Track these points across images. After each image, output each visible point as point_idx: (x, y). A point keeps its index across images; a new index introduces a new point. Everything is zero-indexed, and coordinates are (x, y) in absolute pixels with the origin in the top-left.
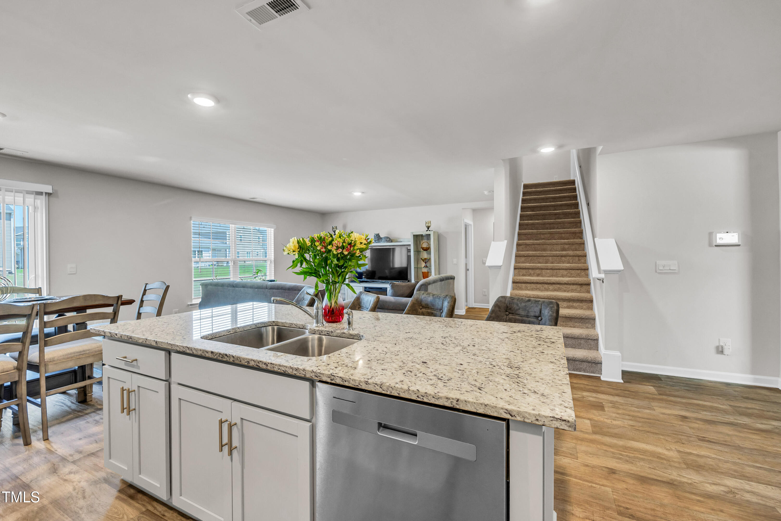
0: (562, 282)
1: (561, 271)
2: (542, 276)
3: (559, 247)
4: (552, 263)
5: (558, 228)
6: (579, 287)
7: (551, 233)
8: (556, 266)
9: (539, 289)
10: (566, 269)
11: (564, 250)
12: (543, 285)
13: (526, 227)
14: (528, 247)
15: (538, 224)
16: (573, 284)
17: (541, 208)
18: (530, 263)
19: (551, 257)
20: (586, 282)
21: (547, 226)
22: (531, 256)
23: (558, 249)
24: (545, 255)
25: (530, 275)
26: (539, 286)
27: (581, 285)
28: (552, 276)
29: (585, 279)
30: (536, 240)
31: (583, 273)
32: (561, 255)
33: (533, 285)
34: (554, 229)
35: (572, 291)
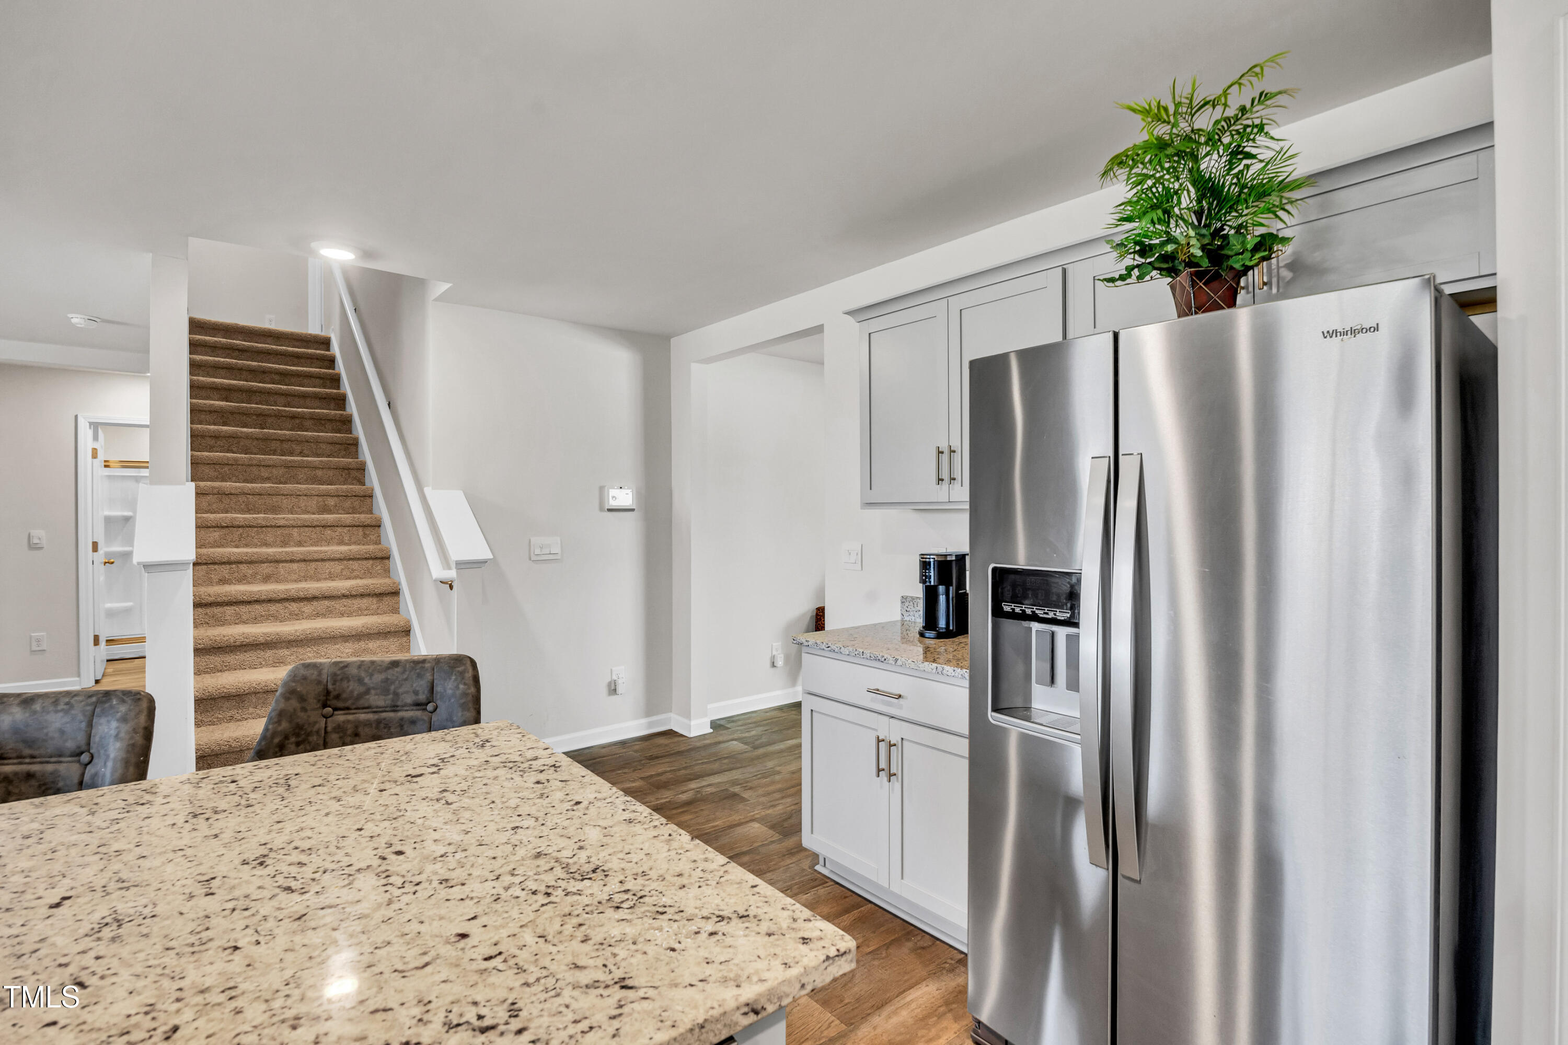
0: (335, 593)
1: (327, 564)
2: (278, 581)
3: (313, 503)
4: (300, 544)
5: (301, 454)
6: (375, 600)
7: (288, 466)
8: (315, 552)
9: (276, 618)
10: (340, 560)
11: (325, 510)
12: (287, 604)
13: (212, 442)
14: (226, 500)
15: (248, 437)
16: (362, 595)
17: (250, 394)
18: (237, 547)
19: (296, 530)
20: (390, 590)
21: (274, 445)
22: (242, 527)
23: (309, 509)
24: (282, 523)
25: (243, 580)
26: (273, 608)
27: (380, 595)
28: (305, 578)
29: (387, 581)
30: (246, 481)
31: (378, 567)
32: (323, 523)
33: (257, 607)
34: (291, 454)
35: (360, 612)
